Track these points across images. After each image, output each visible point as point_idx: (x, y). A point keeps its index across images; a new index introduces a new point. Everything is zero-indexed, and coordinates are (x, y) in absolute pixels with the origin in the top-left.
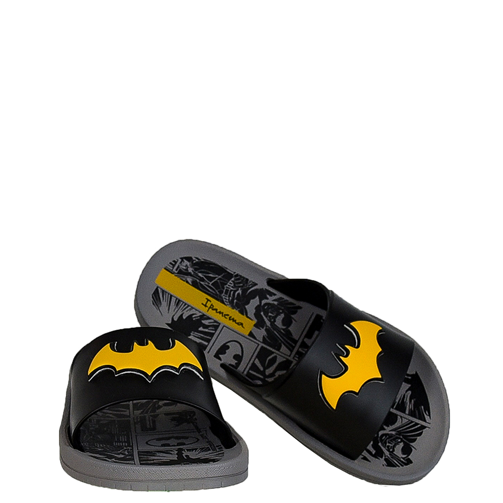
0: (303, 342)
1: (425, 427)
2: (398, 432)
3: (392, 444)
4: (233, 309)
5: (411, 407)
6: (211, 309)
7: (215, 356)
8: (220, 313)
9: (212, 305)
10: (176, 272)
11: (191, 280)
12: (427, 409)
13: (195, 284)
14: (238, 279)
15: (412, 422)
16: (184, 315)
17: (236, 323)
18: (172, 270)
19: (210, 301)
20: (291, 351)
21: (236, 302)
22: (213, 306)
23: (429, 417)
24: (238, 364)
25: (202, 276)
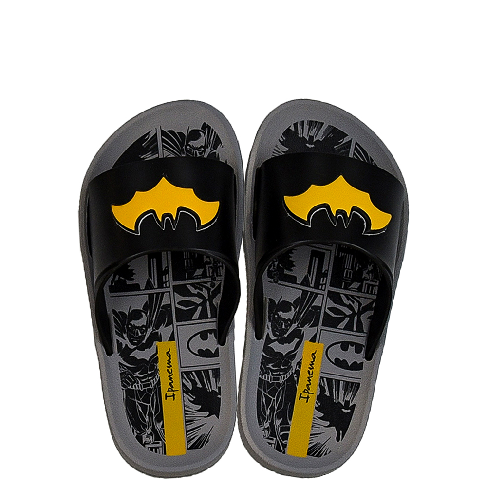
0: (146, 289)
1: (162, 131)
2: (180, 154)
3: (196, 152)
4: (158, 370)
5: (150, 155)
7: (218, 356)
8: (171, 379)
9: (169, 391)
11: (158, 424)
12: (142, 139)
13: (160, 418)
15: (163, 146)
17: (170, 359)
18: (162, 447)
19: (166, 394)
22: (169, 388)
23: (150, 134)
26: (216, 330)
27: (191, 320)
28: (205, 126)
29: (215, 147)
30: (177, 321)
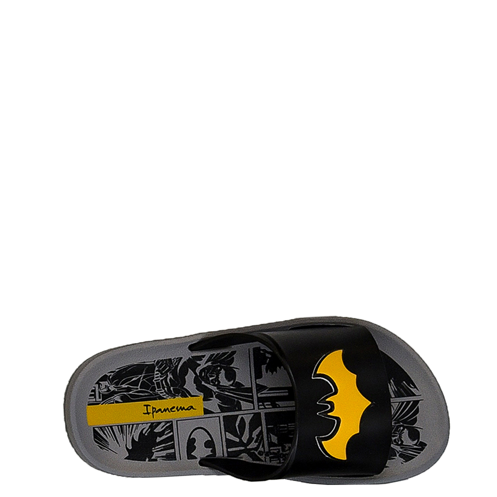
0: (257, 385)
1: (418, 401)
4: (174, 398)
5: (393, 389)
6: (155, 413)
7: (188, 459)
8: (165, 410)
10: (101, 400)
11: (119, 397)
12: (409, 381)
13: (125, 399)
14: (162, 365)
16: (134, 436)
17: (186, 410)
18: (96, 401)
19: (150, 406)
20: (252, 402)
21: (173, 389)
22: (155, 409)
23: (415, 389)
24: (214, 451)
25: (126, 386)
26: (215, 456)
27: (225, 431)
28: (423, 445)
29: (401, 456)
30: (224, 417)
